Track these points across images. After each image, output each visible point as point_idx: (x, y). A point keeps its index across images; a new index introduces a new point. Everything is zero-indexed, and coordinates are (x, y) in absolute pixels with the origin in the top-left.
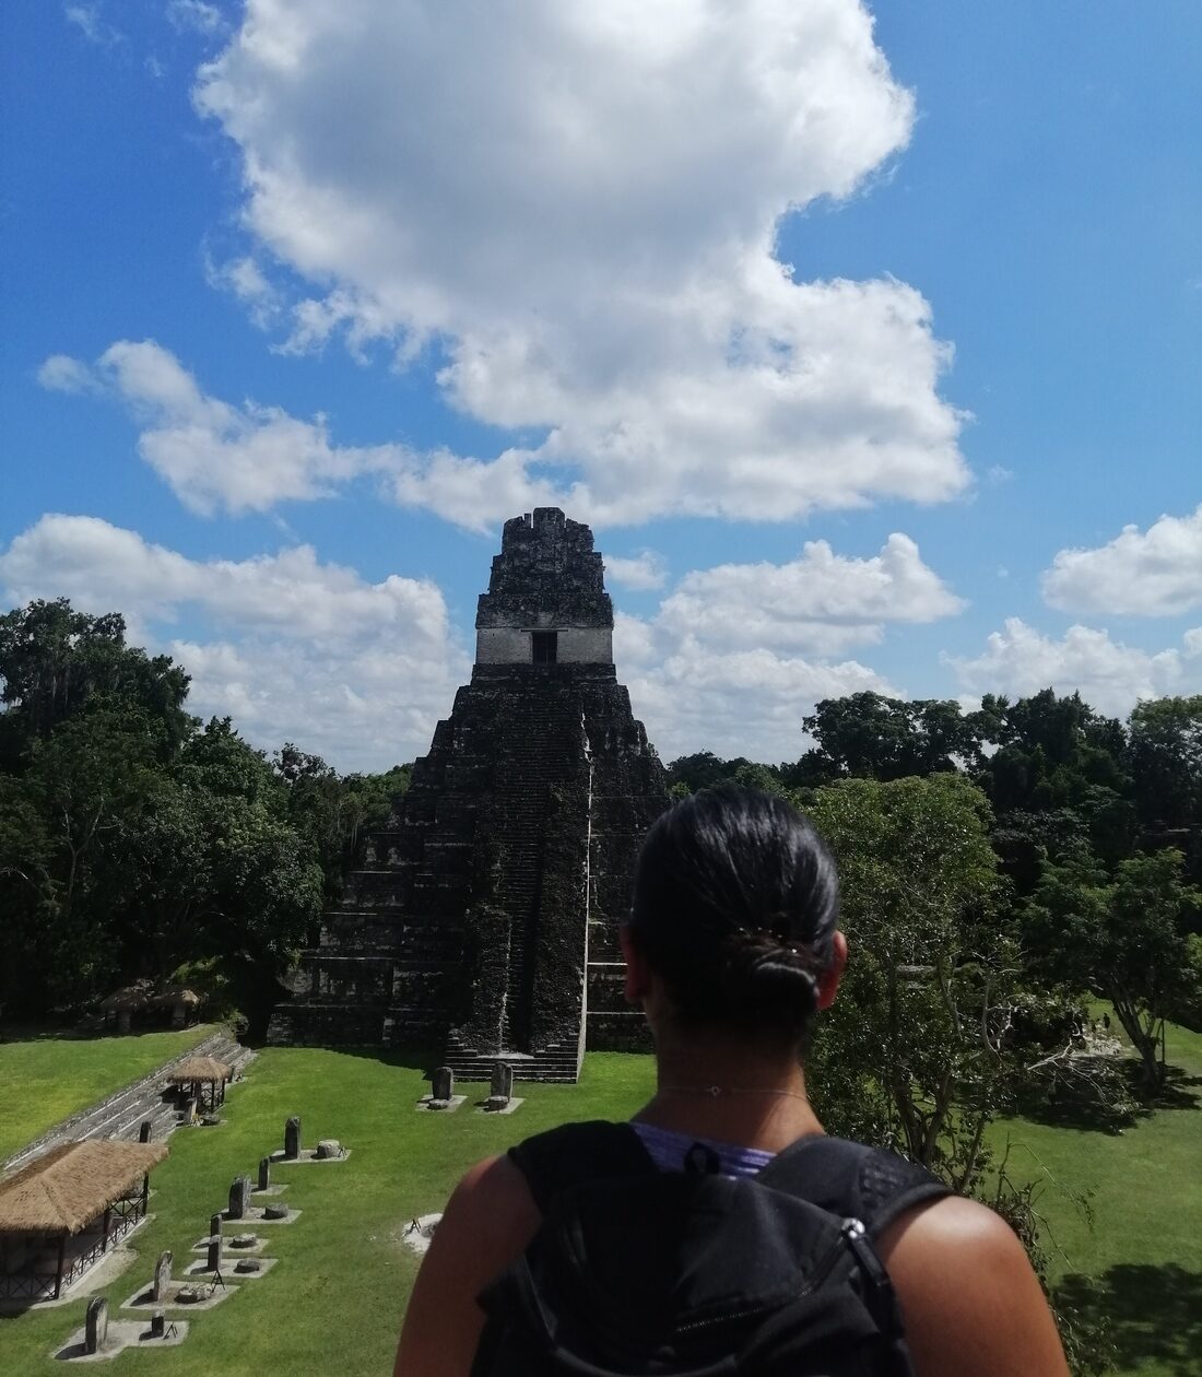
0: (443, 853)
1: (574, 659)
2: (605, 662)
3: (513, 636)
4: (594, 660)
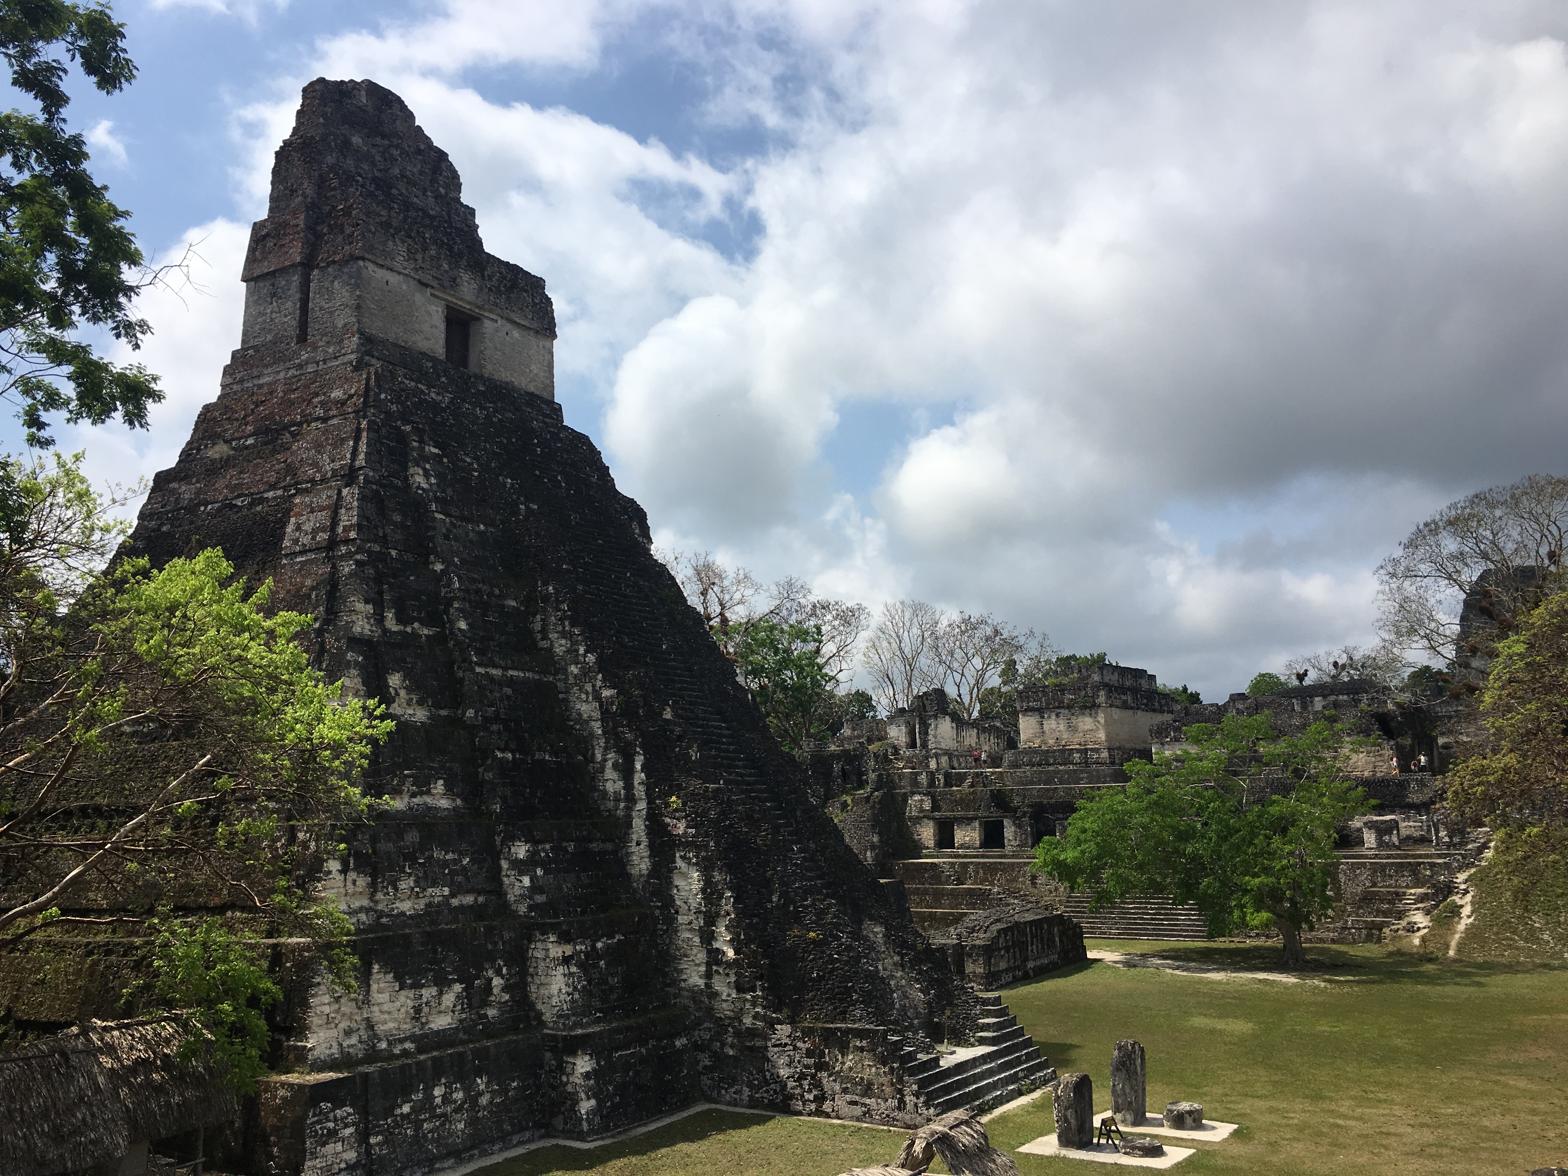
0: (509, 691)
1: (504, 375)
2: (545, 395)
3: (418, 298)
4: (532, 388)
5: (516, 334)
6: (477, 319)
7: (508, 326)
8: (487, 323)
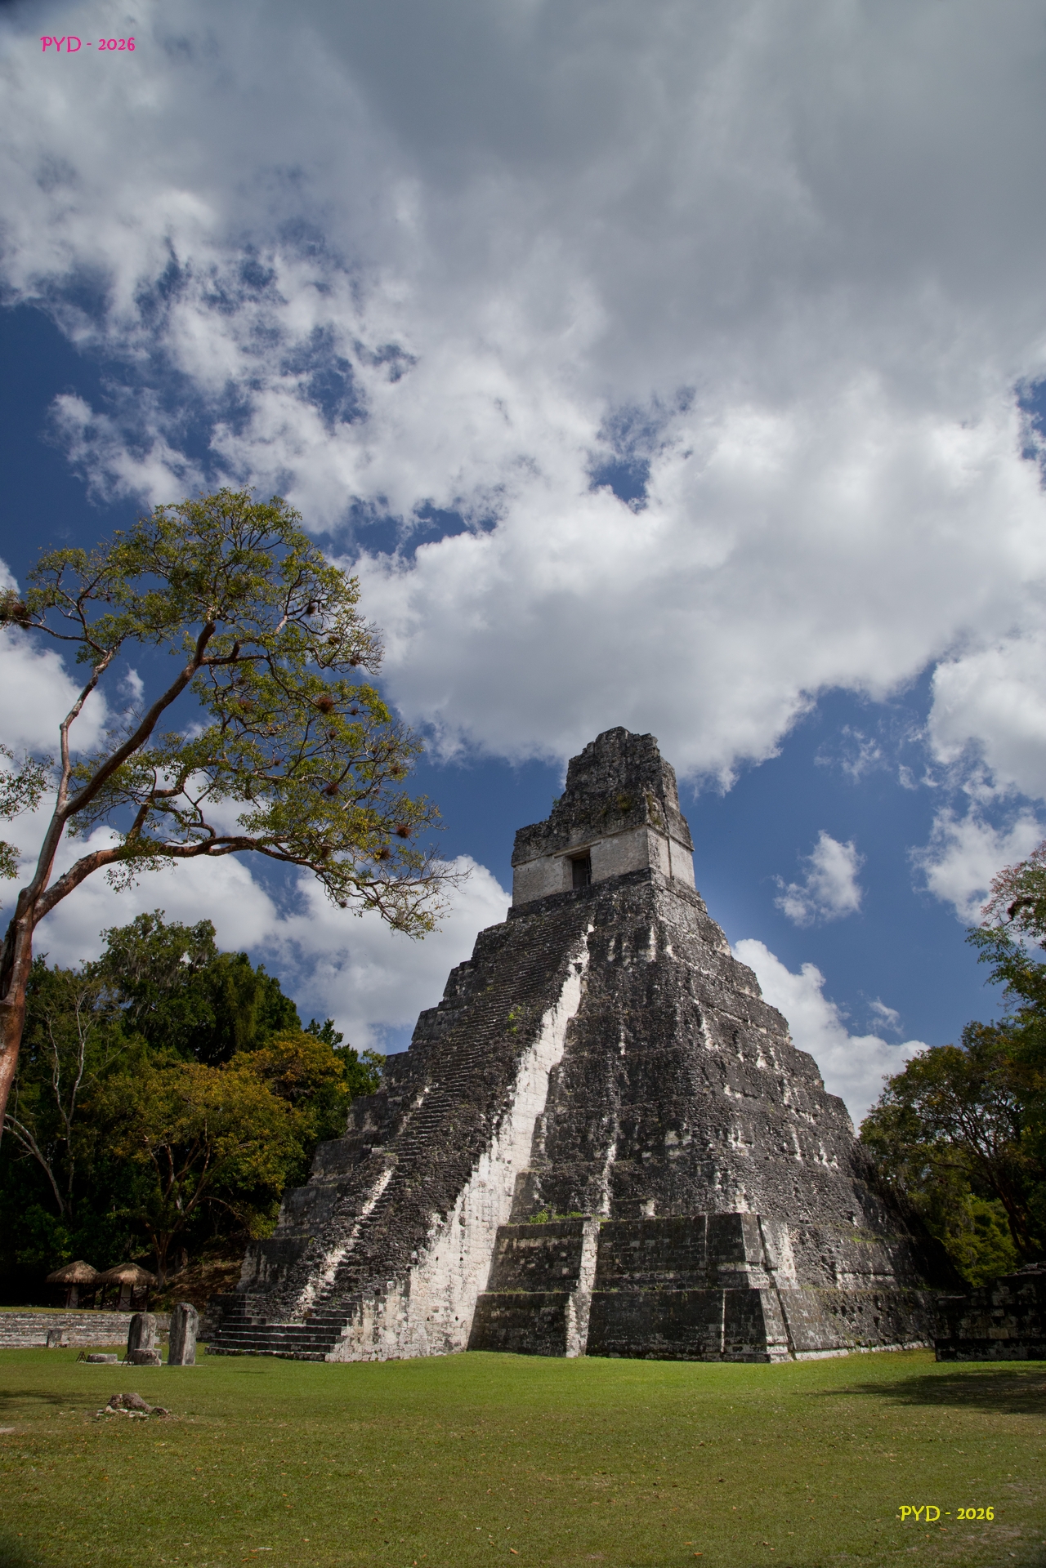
1: (609, 874)
3: (547, 866)
4: (629, 869)
5: (615, 841)
6: (589, 850)
7: (610, 839)
8: (593, 850)
